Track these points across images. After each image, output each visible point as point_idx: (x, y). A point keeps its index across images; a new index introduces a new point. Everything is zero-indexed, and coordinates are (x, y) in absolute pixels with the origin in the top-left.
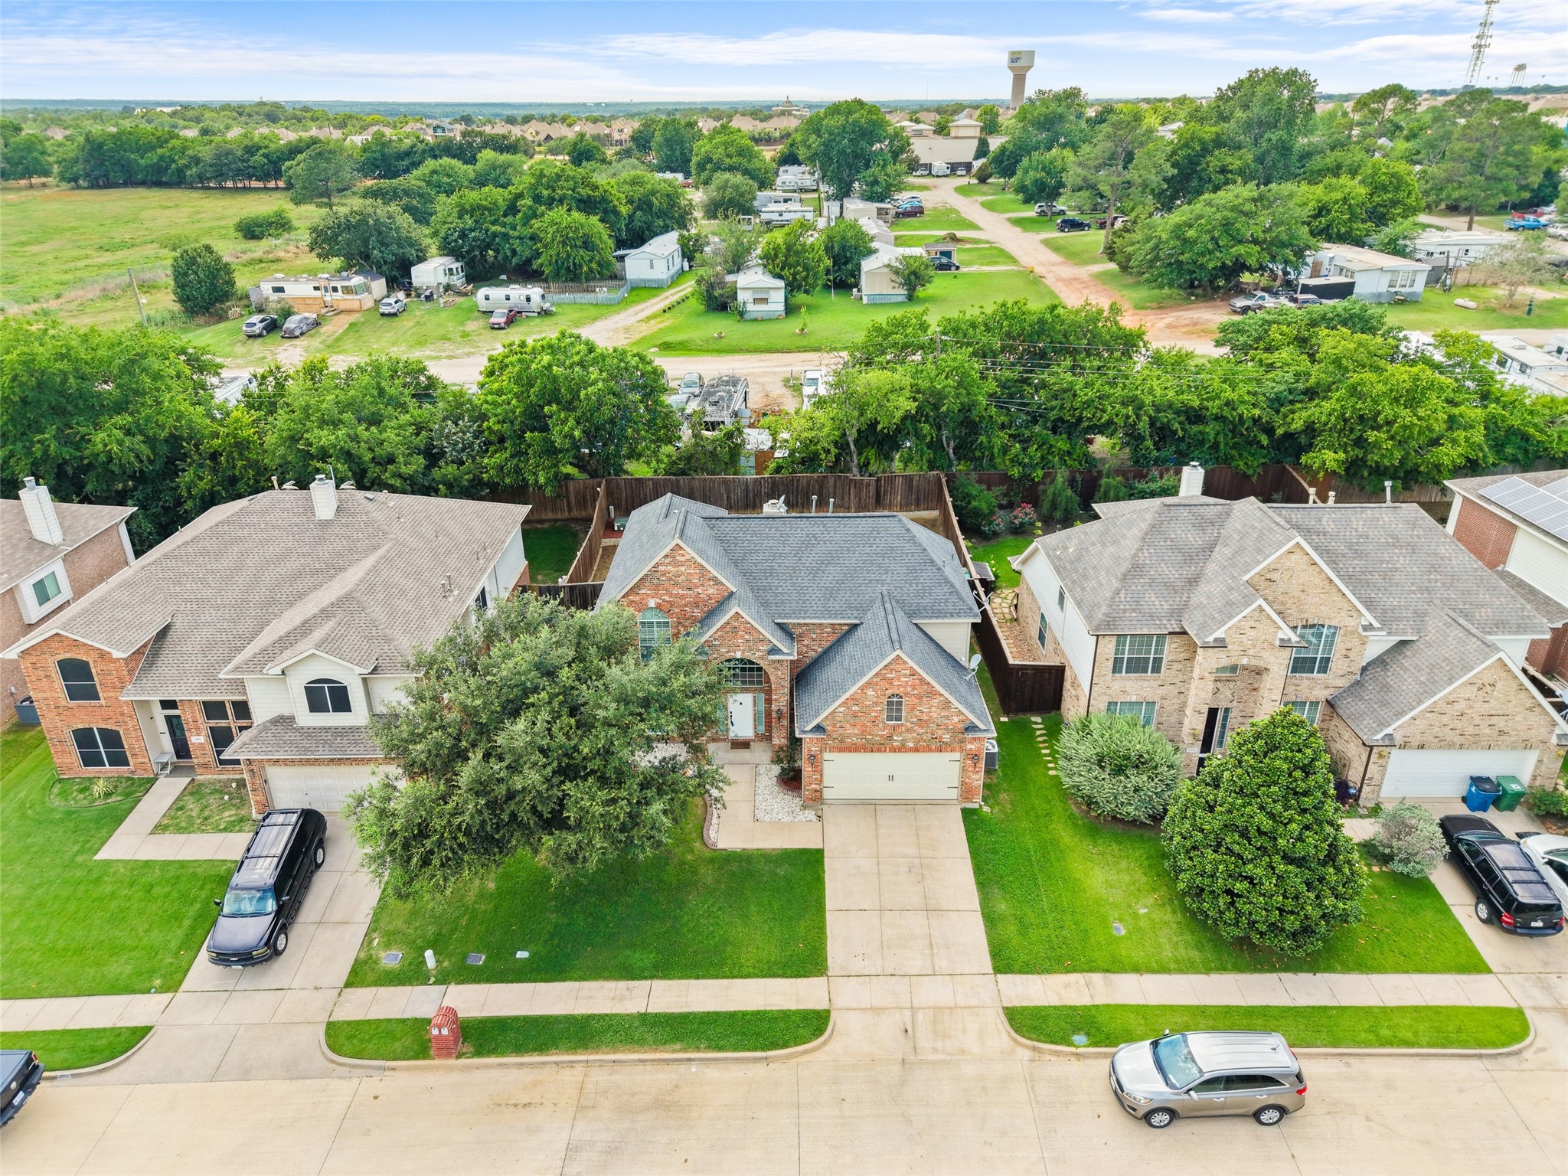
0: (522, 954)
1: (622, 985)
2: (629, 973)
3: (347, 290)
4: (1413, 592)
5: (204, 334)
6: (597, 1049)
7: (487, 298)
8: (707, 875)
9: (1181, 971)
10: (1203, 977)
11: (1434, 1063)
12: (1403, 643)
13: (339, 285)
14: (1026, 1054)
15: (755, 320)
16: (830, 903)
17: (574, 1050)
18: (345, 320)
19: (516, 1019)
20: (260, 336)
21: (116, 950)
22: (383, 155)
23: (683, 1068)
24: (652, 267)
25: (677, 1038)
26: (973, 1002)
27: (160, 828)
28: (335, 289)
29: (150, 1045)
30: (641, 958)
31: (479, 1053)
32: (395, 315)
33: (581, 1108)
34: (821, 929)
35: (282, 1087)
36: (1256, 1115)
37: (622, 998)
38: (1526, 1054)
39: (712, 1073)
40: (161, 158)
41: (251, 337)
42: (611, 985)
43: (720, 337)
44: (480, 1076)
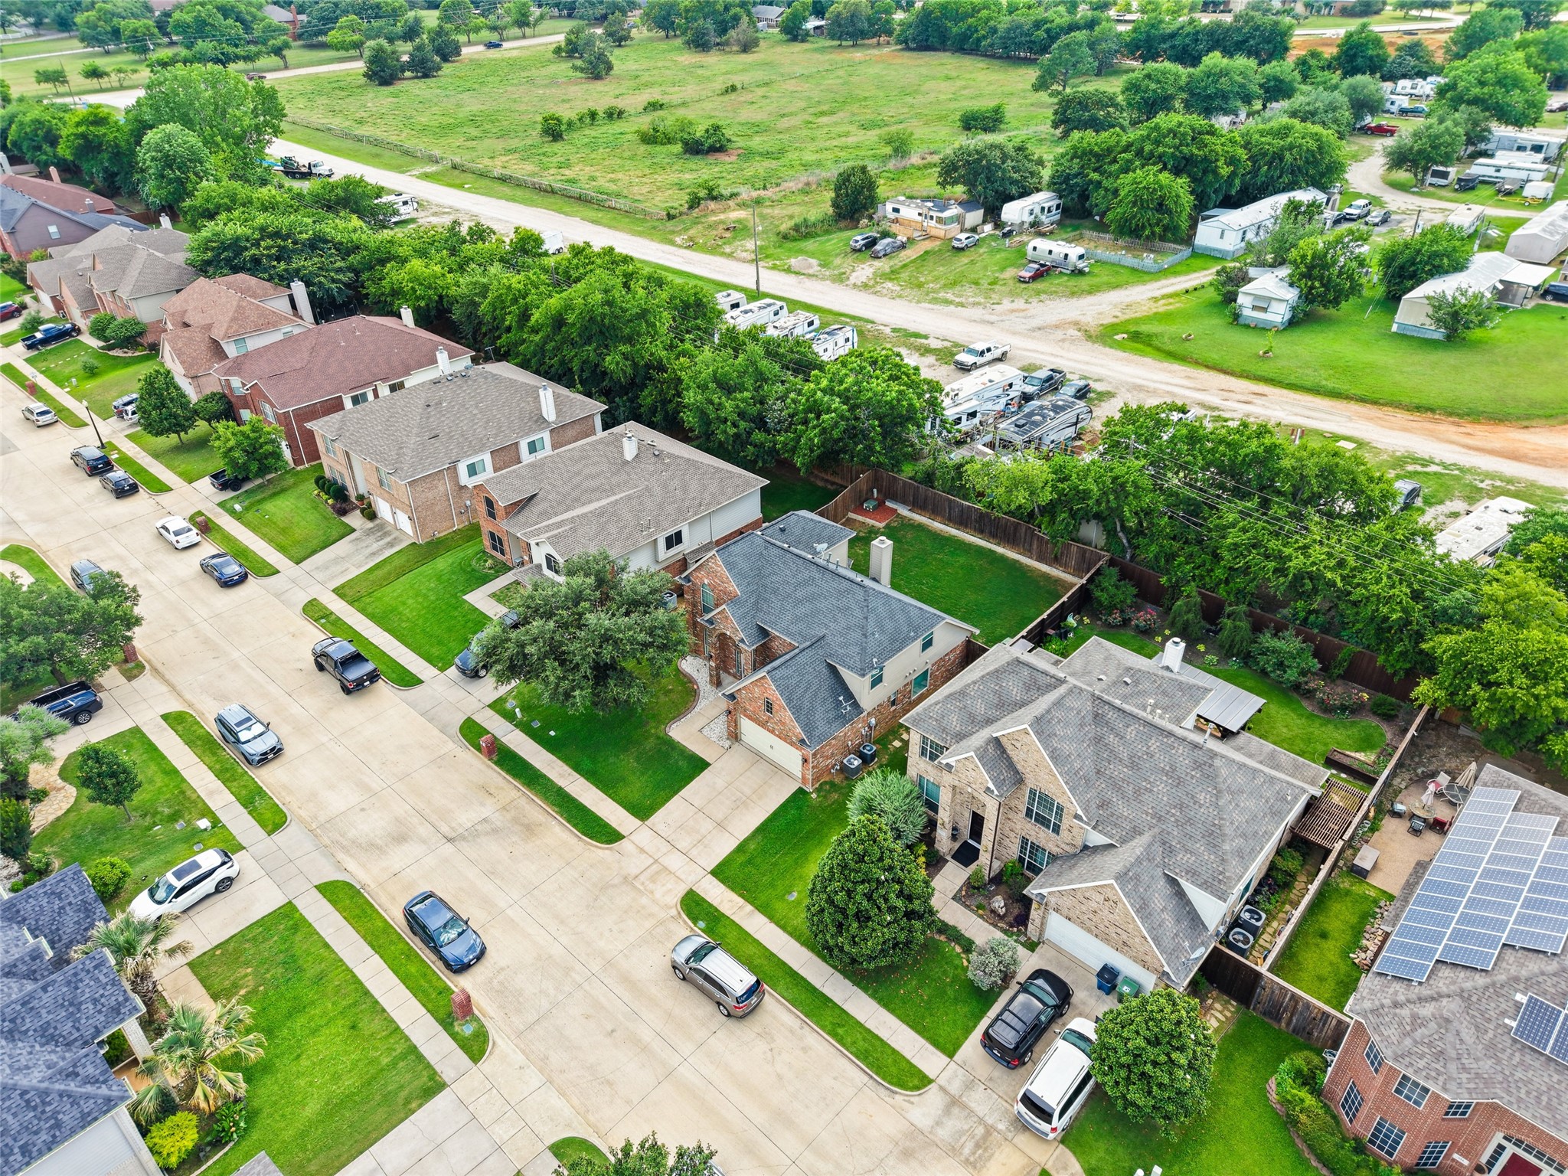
0: (552, 733)
1: (570, 771)
2: (577, 768)
3: (940, 220)
4: (1147, 814)
5: (829, 240)
6: (531, 790)
7: (1035, 248)
8: (651, 743)
9: (791, 934)
10: (798, 945)
11: (845, 1061)
12: (1112, 846)
13: (935, 214)
14: (674, 912)
15: (1247, 326)
16: (683, 793)
17: (524, 784)
18: (928, 245)
19: (521, 758)
20: (860, 250)
21: (440, 643)
22: (1148, 36)
23: (550, 819)
24: (1222, 237)
25: (559, 806)
26: (683, 877)
27: (493, 595)
28: (932, 218)
29: (419, 689)
30: (587, 764)
31: (495, 763)
32: (962, 249)
33: (504, 808)
34: (667, 800)
35: (436, 732)
36: (719, 1004)
37: (561, 776)
38: (897, 1097)
39: (558, 829)
40: (970, 27)
41: (855, 250)
42: (566, 768)
43: (1187, 339)
44: (490, 772)
